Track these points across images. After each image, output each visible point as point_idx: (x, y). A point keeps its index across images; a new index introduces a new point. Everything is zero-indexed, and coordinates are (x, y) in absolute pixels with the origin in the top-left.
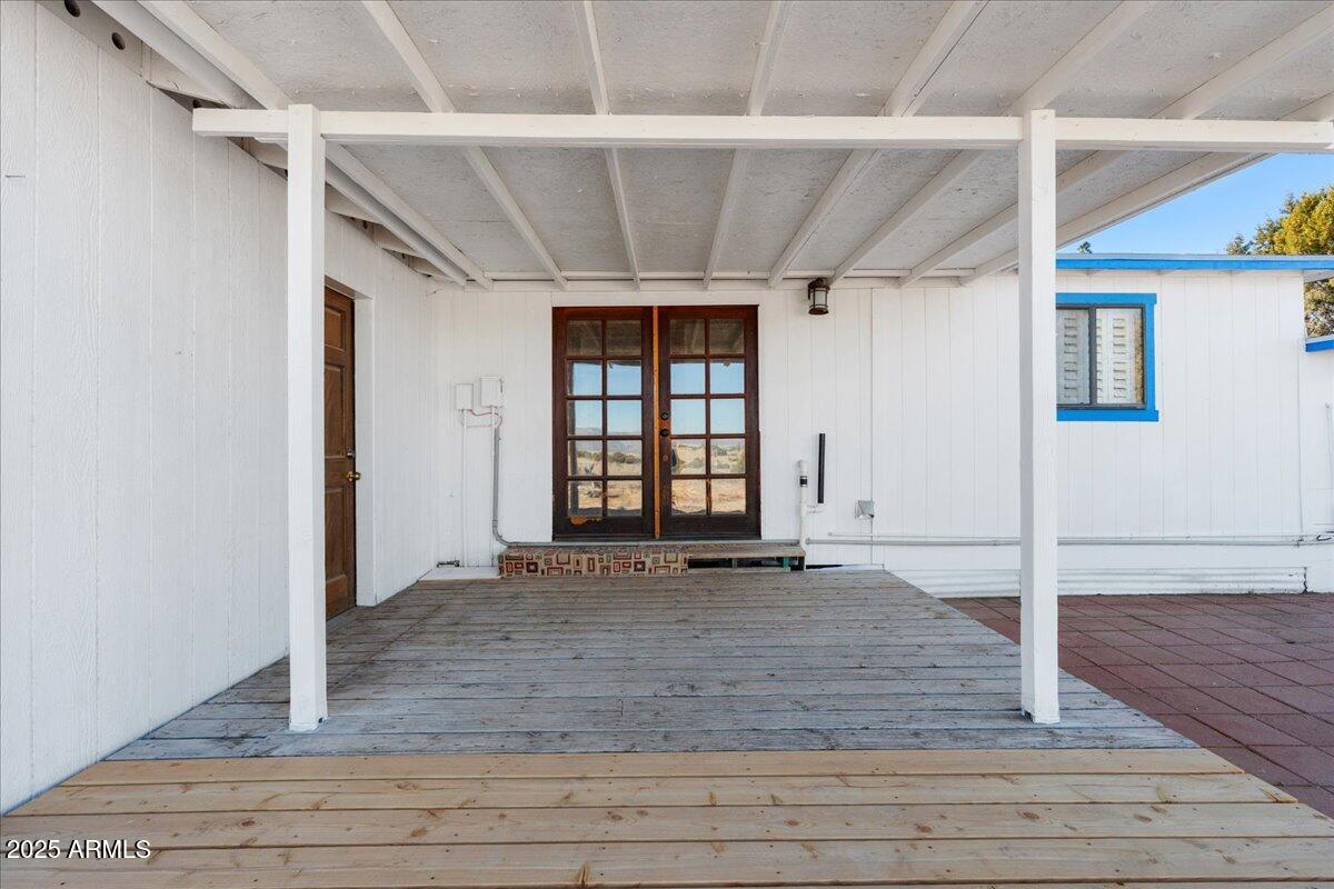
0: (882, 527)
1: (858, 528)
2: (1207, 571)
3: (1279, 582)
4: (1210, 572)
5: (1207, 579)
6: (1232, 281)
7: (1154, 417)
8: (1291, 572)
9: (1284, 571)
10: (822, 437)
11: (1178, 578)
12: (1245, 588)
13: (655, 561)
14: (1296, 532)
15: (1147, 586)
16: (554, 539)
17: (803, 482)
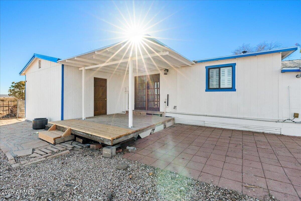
0: (178, 110)
1: (174, 111)
2: (250, 126)
3: (272, 131)
4: (251, 126)
5: (250, 128)
6: (257, 58)
7: (235, 90)
8: (276, 129)
9: (274, 128)
10: (168, 95)
11: (242, 127)
12: (262, 131)
13: (142, 113)
14: (277, 119)
15: (234, 128)
16: (135, 109)
17: (165, 102)
